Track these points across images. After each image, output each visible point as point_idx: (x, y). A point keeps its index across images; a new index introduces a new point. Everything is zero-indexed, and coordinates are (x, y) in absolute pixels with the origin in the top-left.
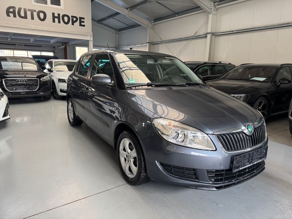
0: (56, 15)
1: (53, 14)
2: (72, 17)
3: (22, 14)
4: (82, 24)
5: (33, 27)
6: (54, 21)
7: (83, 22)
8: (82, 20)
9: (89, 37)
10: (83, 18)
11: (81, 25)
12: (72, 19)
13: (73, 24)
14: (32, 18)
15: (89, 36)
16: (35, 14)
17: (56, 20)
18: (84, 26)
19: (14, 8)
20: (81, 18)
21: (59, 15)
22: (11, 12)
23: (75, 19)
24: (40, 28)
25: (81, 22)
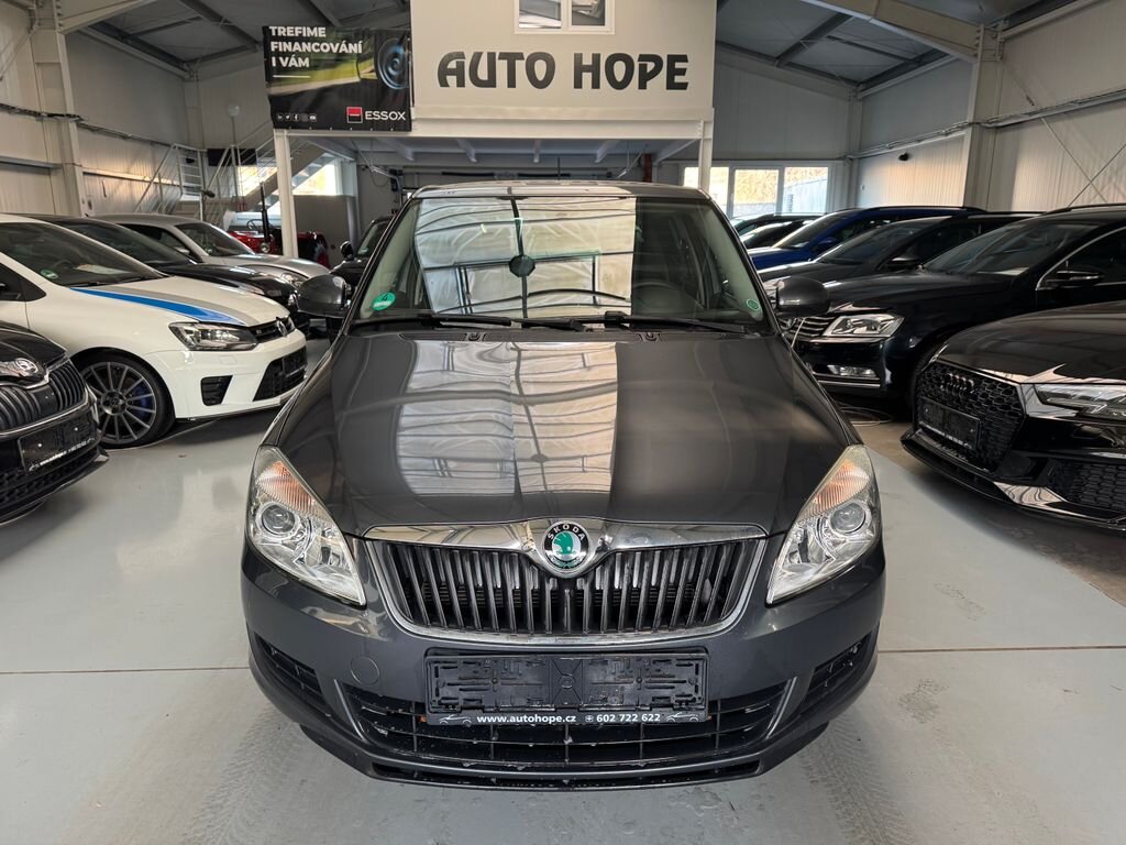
0: (587, 61)
1: (578, 58)
2: (643, 58)
3: (483, 74)
4: (678, 79)
5: (512, 112)
6: (578, 84)
7: (682, 72)
8: (678, 65)
9: (701, 129)
10: (684, 59)
11: (671, 85)
12: (643, 68)
13: (642, 86)
14: (512, 83)
15: (702, 124)
16: (520, 66)
17: (587, 77)
18: (683, 86)
19: (461, 55)
20: (673, 59)
21: (596, 58)
22: (452, 72)
23: (651, 66)
24: (536, 112)
25: (672, 72)
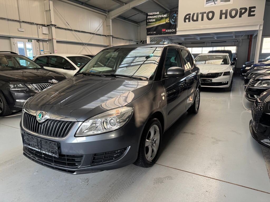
0: (224, 12)
1: (221, 11)
2: (241, 9)
3: (195, 18)
4: (252, 13)
5: (202, 27)
6: (221, 18)
7: (254, 11)
8: (252, 10)
9: (259, 27)
10: (255, 7)
11: (250, 15)
12: (241, 12)
13: (240, 16)
14: (202, 20)
15: (259, 25)
16: (205, 15)
17: (224, 16)
18: (254, 15)
19: (190, 14)
20: (250, 8)
21: (227, 11)
22: (187, 19)
23: (243, 11)
24: (208, 26)
25: (250, 11)
